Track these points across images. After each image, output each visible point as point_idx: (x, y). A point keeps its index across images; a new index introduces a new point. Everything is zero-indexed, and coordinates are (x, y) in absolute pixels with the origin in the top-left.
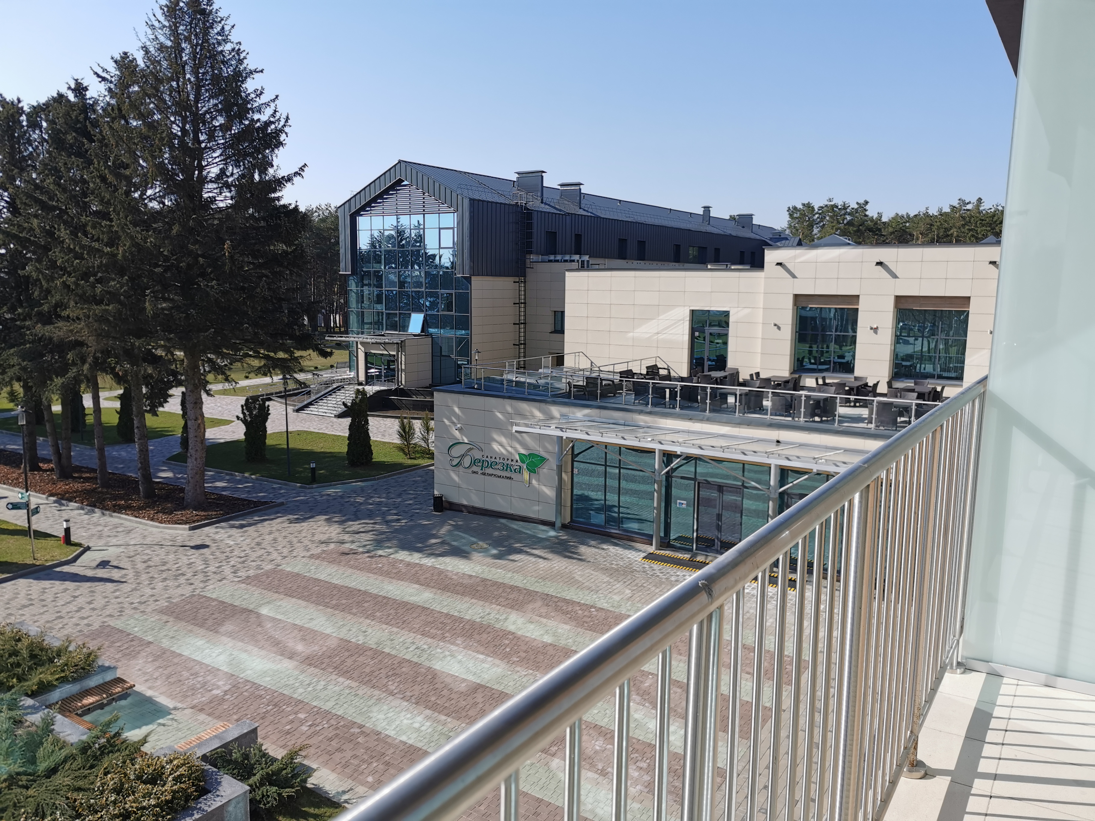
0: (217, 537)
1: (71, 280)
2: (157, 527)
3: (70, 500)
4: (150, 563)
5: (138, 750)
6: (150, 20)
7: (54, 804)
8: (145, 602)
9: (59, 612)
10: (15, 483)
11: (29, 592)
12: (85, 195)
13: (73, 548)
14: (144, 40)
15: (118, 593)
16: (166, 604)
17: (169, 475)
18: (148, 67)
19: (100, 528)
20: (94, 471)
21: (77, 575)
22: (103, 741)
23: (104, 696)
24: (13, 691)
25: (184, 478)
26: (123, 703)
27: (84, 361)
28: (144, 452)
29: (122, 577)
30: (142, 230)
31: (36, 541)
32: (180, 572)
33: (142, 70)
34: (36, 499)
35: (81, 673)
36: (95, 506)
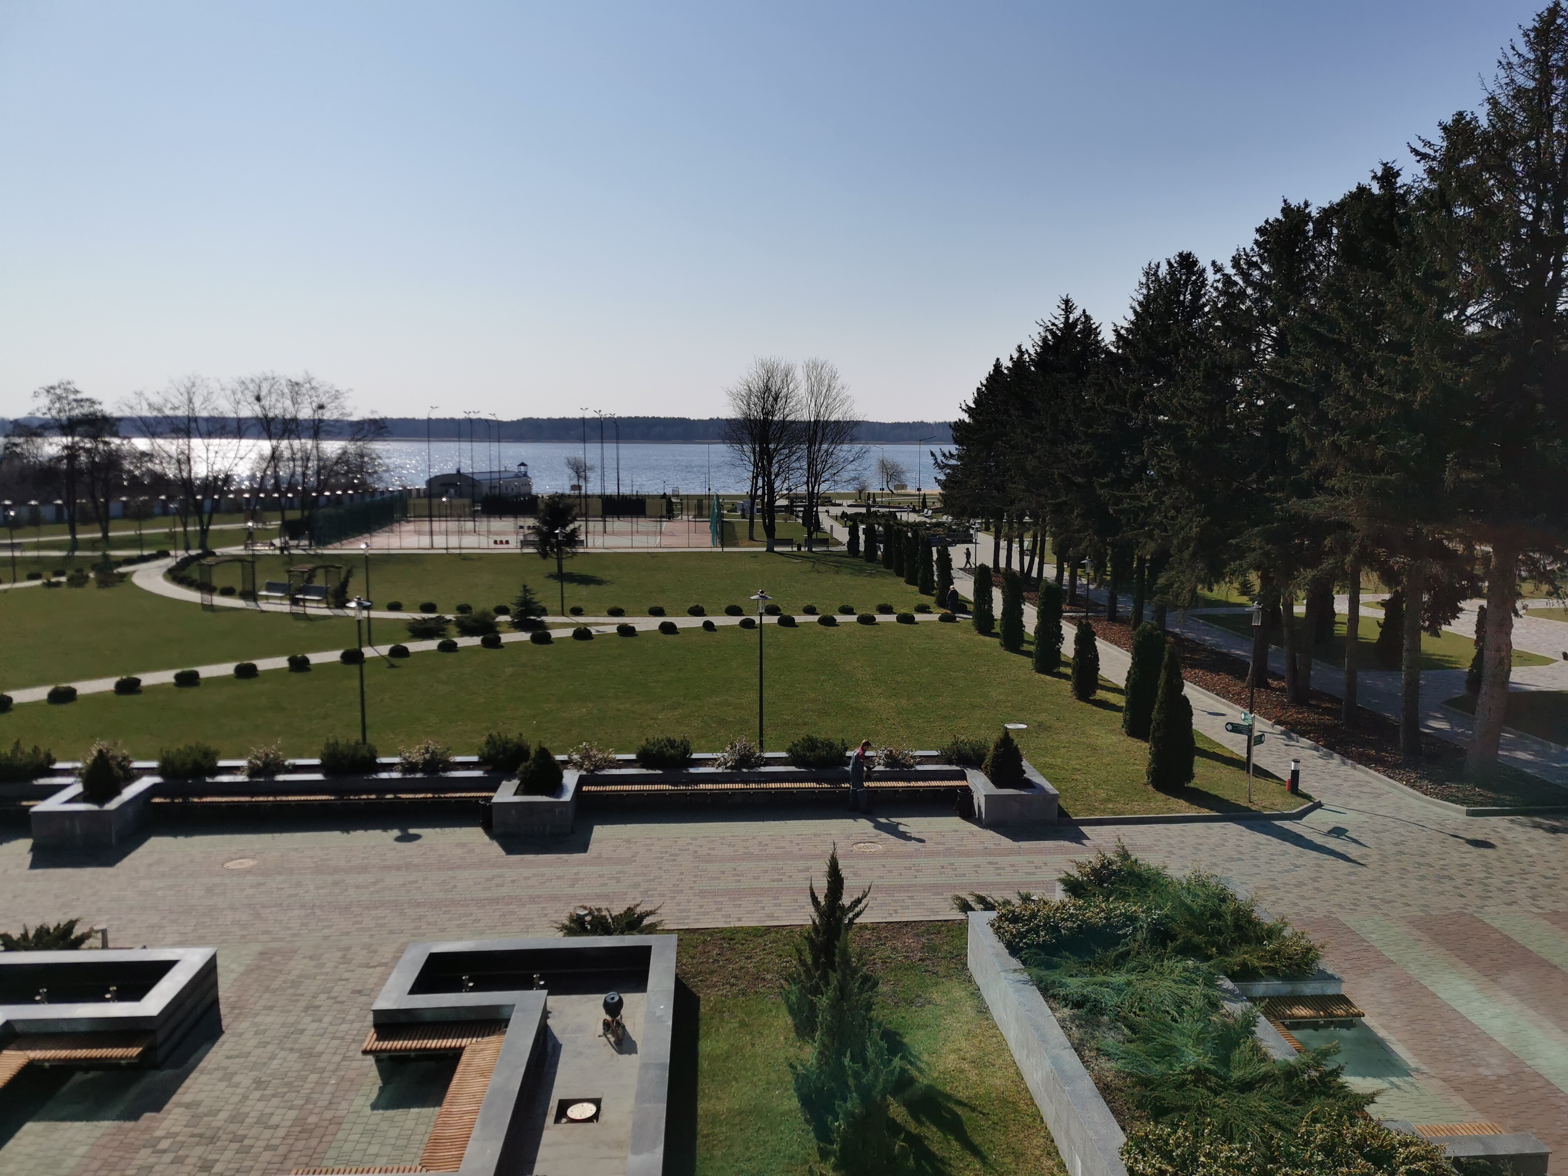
0: (1509, 836)
1: (1343, 440)
2: (1418, 799)
3: (1303, 735)
4: (1403, 848)
5: (1360, 1108)
6: (1506, 57)
7: (1245, 1130)
8: (1389, 902)
9: (1274, 880)
10: (1236, 699)
11: (1239, 843)
12: (1377, 320)
13: (1299, 799)
14: (1492, 86)
15: (1353, 878)
16: (1420, 914)
17: (1443, 725)
18: (1494, 126)
19: (1338, 781)
20: (1339, 701)
21: (1301, 836)
22: (1314, 1074)
23: (1322, 1013)
24: (1212, 962)
25: (1467, 736)
26: (1344, 1032)
27: (1346, 550)
28: (1412, 686)
29: (1361, 857)
30: (1455, 366)
31: (1254, 778)
32: (1446, 873)
33: (1485, 132)
34: (1261, 725)
35: (1295, 971)
36: (1333, 749)
